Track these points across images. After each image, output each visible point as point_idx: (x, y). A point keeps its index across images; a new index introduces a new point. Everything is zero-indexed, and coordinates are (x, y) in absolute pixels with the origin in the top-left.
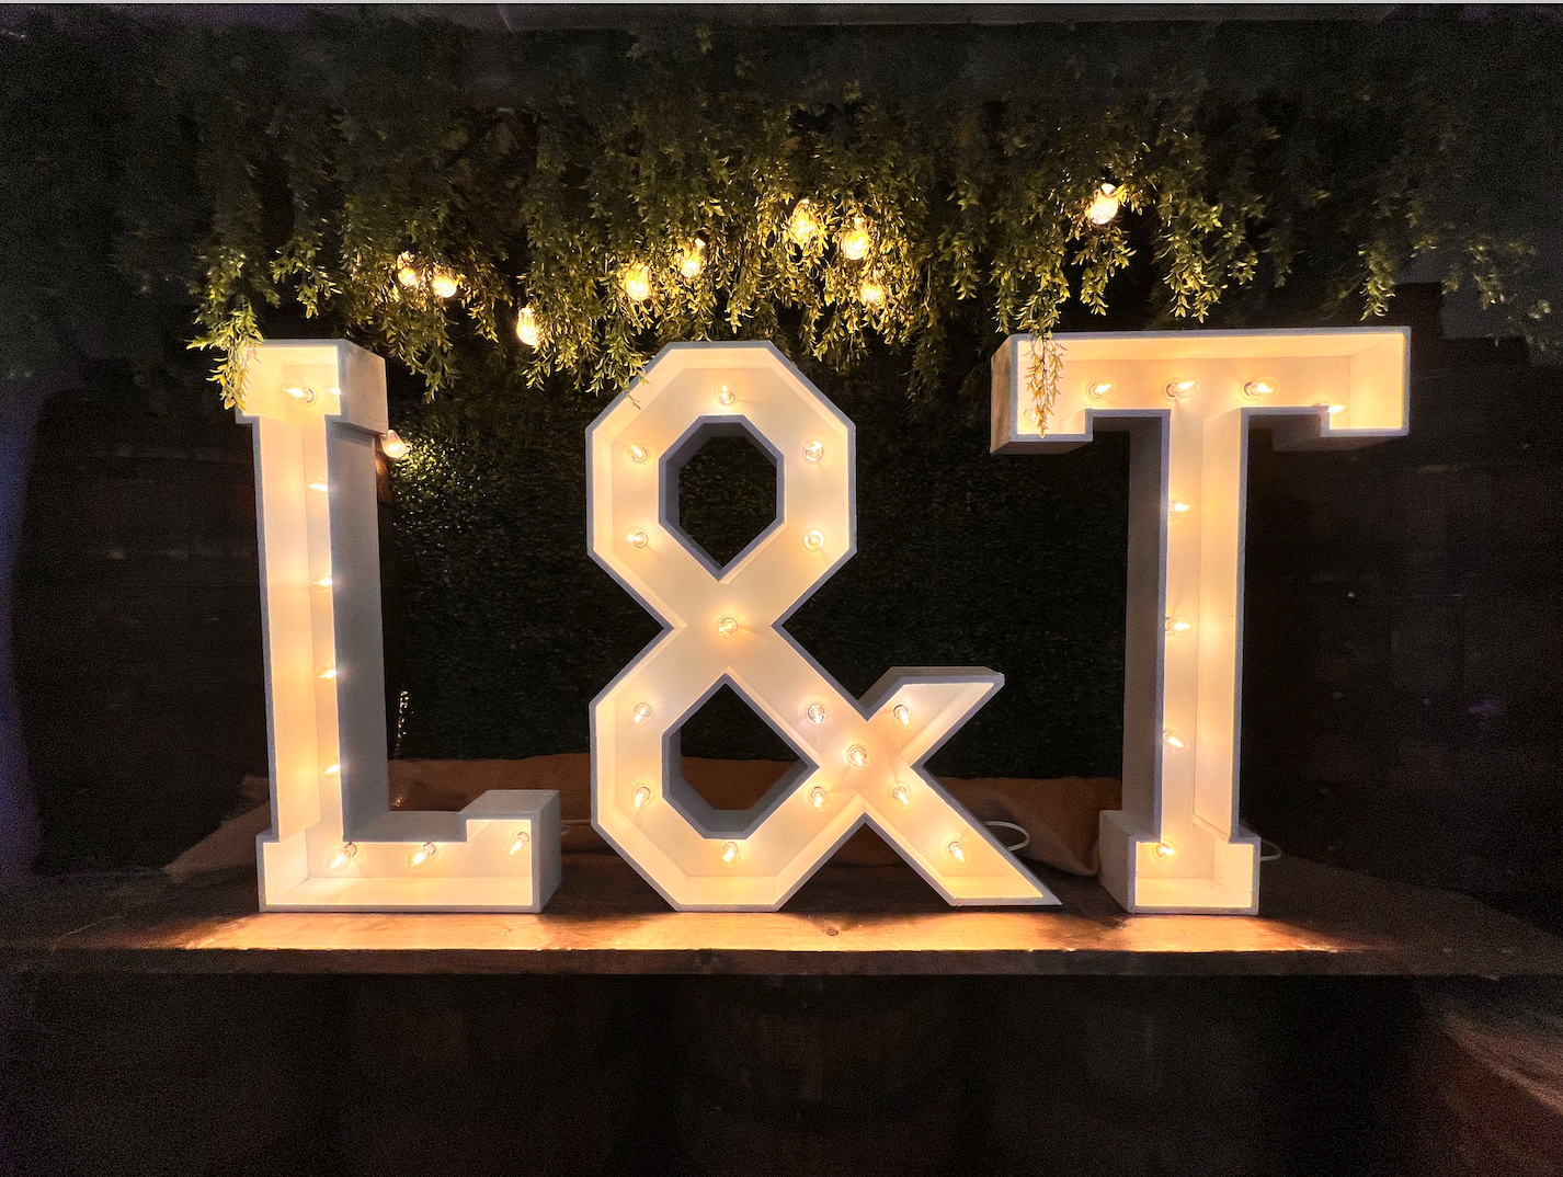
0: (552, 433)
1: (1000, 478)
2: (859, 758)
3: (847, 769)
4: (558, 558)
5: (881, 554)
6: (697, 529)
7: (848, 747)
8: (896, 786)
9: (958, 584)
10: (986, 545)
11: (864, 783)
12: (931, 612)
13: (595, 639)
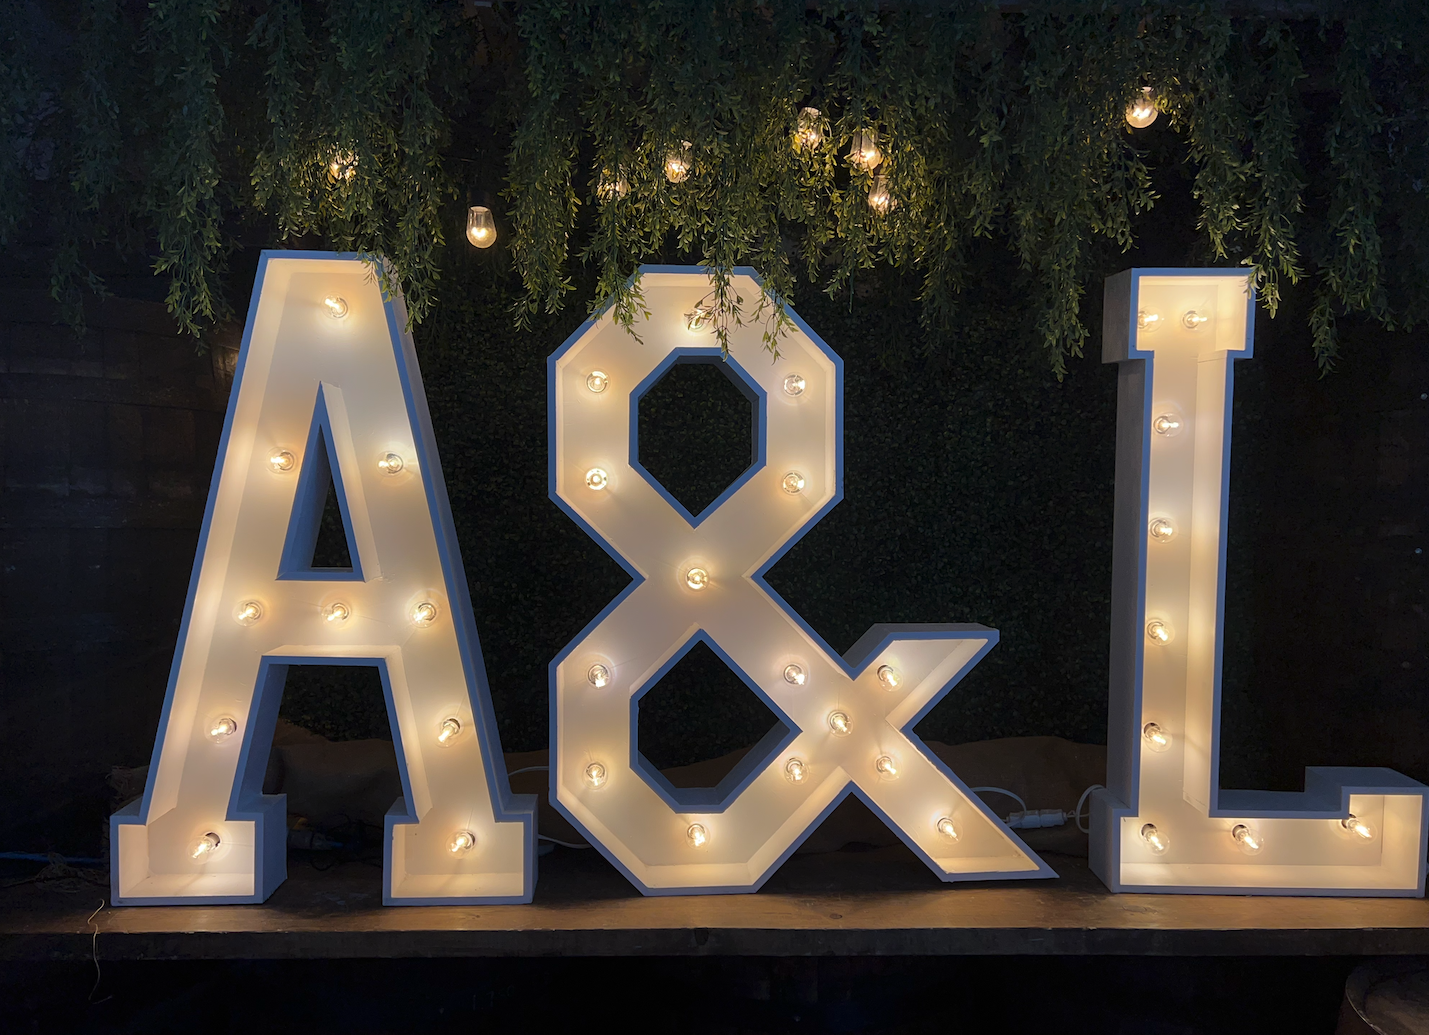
0: (469, 335)
1: (1029, 401)
2: (840, 723)
3: (826, 736)
4: (475, 493)
5: (878, 493)
6: (651, 459)
7: (827, 712)
8: (880, 757)
9: (975, 531)
10: (1011, 483)
11: (844, 752)
12: (940, 565)
13: (520, 596)
